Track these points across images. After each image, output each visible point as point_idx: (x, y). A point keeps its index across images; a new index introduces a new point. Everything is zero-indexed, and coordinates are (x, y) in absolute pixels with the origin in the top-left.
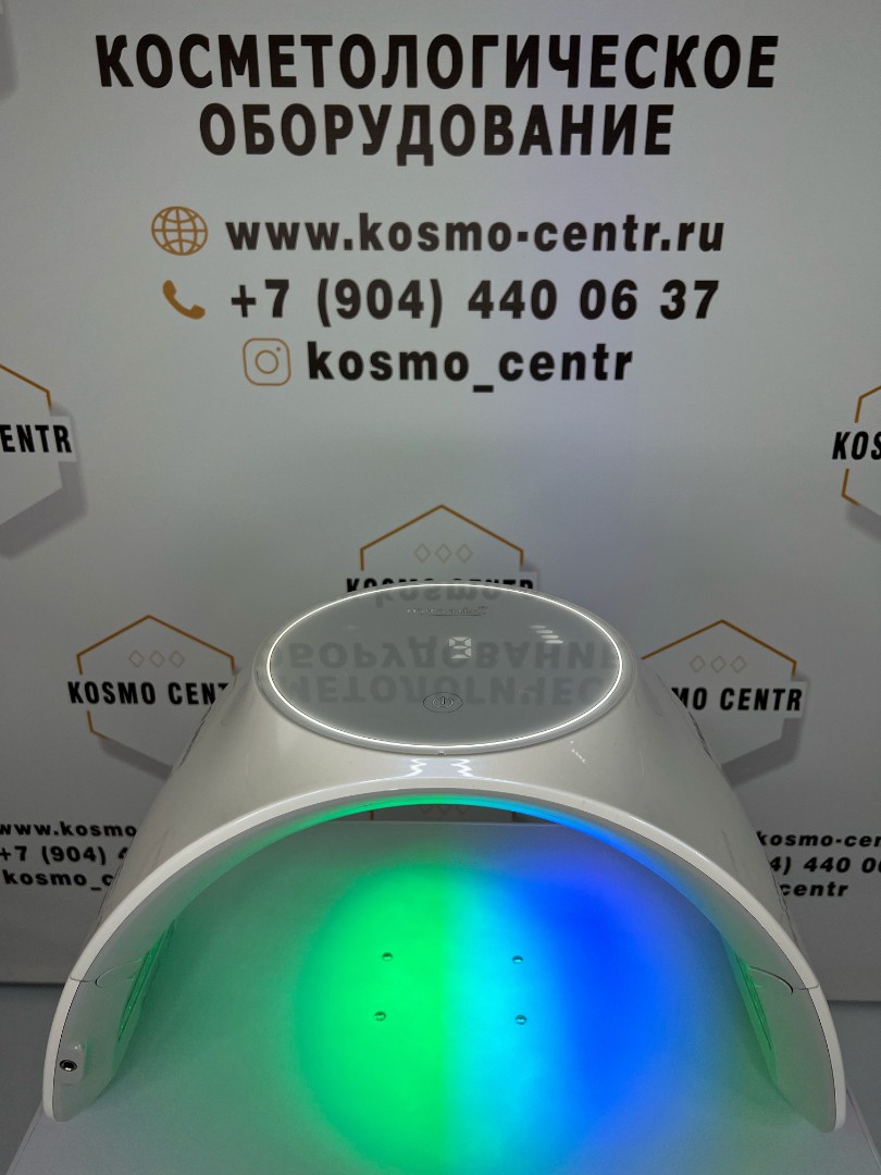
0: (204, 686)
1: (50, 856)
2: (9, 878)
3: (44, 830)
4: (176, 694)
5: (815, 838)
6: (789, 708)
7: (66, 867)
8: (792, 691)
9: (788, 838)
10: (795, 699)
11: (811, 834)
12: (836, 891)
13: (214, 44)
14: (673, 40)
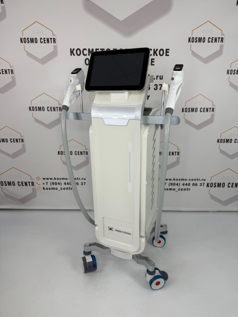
0: (81, 152)
1: (52, 184)
2: (44, 189)
3: (51, 179)
4: (76, 153)
5: (184, 179)
6: (177, 155)
7: (55, 186)
8: (178, 152)
9: (179, 179)
10: (178, 153)
11: (183, 178)
12: (188, 190)
13: (87, 50)
14: (154, 49)
